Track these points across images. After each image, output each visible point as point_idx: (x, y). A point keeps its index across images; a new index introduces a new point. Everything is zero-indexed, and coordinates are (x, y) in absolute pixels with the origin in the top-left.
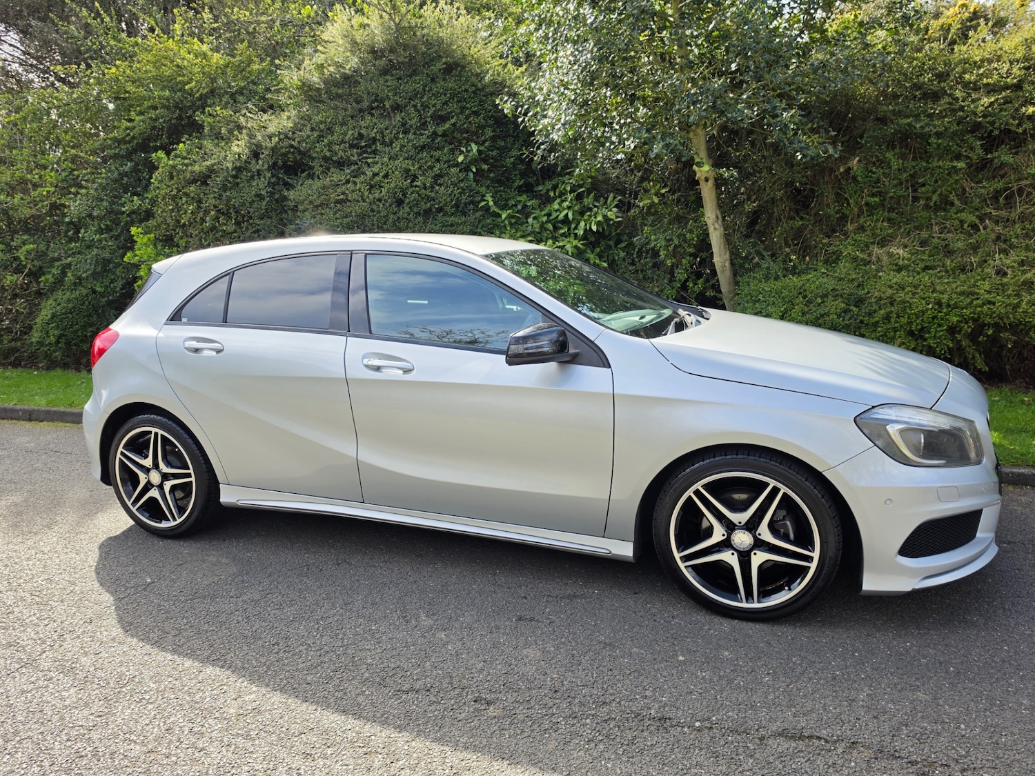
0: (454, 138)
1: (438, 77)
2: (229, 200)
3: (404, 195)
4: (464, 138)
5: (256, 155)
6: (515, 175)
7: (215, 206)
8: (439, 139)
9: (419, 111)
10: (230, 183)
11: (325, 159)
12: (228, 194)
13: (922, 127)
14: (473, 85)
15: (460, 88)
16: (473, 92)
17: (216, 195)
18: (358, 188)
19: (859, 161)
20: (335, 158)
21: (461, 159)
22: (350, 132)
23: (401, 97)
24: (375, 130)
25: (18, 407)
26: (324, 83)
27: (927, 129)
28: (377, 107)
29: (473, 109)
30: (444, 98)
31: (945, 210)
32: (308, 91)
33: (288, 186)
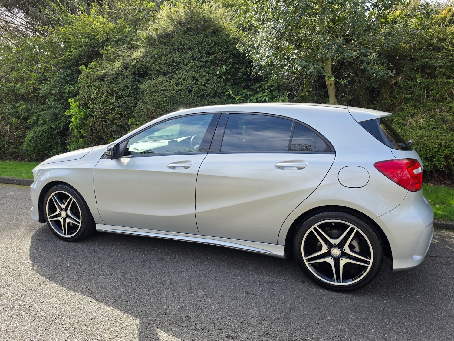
0: (215, 63)
1: (209, 36)
2: (113, 88)
3: (192, 88)
4: (220, 63)
5: (126, 68)
6: (242, 81)
7: (107, 91)
8: (209, 63)
9: (200, 50)
10: (114, 80)
11: (157, 71)
12: (113, 85)
13: (433, 63)
14: (225, 39)
15: (219, 40)
16: (225, 43)
17: (107, 86)
18: (171, 84)
19: (402, 78)
20: (161, 71)
21: (218, 72)
22: (169, 59)
23: (192, 44)
24: (180, 59)
25: (15, 179)
26: (158, 37)
27: (435, 64)
28: (181, 48)
29: (224, 50)
30: (211, 45)
31: (442, 102)
32: (150, 41)
33: (140, 83)
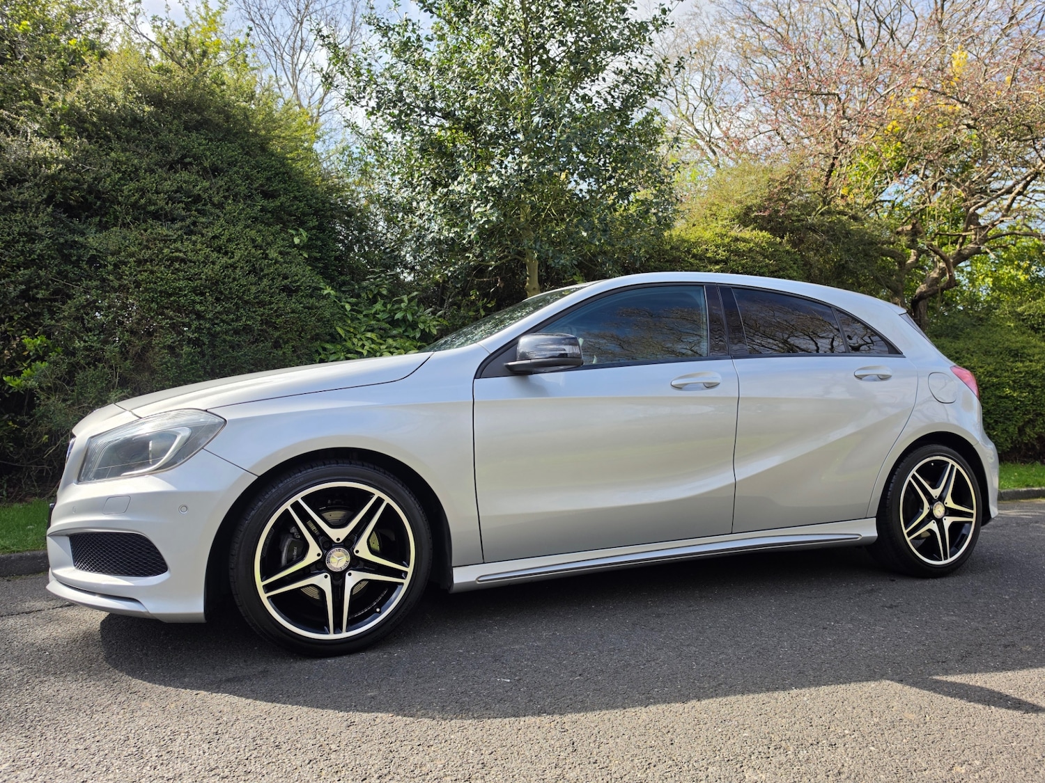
20: (150, 208)
21: (296, 240)
24: (199, 187)
